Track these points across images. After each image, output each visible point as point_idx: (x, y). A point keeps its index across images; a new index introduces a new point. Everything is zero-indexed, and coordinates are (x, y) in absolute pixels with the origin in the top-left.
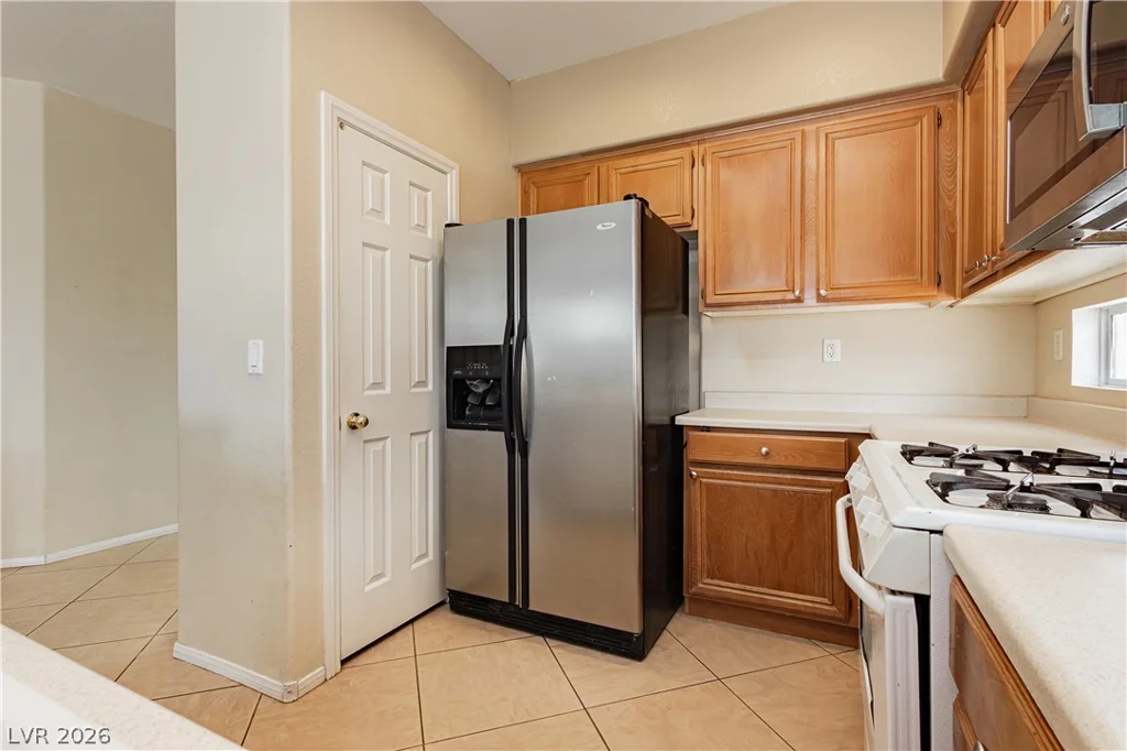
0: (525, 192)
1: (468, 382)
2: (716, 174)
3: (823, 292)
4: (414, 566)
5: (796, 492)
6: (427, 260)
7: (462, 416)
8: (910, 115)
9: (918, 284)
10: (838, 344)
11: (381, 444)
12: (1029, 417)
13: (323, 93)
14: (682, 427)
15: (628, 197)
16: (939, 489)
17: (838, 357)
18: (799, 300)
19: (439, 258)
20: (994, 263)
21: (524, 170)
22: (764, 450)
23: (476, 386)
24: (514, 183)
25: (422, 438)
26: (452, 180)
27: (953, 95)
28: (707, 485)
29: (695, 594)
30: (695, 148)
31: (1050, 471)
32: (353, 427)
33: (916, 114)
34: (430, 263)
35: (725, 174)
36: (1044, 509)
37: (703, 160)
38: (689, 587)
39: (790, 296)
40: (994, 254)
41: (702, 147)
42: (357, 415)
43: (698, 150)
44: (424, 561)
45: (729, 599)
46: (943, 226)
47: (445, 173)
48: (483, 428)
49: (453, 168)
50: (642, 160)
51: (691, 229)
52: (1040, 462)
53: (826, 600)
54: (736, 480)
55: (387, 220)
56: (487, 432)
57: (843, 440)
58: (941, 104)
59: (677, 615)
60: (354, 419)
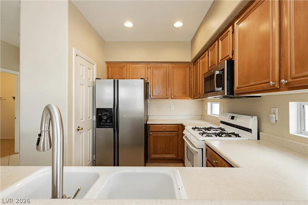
0: (108, 68)
1: (103, 117)
2: (153, 71)
3: (172, 97)
4: (88, 163)
5: (170, 136)
6: (90, 87)
7: (100, 125)
8: (185, 66)
9: (187, 96)
10: (173, 106)
11: (82, 133)
12: (202, 119)
13: (74, 48)
14: (148, 124)
15: (142, 79)
16: (201, 134)
17: (173, 109)
18: (168, 98)
19: (93, 86)
20: (200, 96)
21: (107, 63)
22: (164, 128)
23: (104, 118)
24: (105, 66)
25: (89, 131)
26: (95, 66)
27: (192, 64)
28: (153, 136)
29: (151, 158)
30: (148, 65)
31: (210, 130)
32: (78, 130)
33: (187, 66)
34: (91, 87)
35: (155, 71)
36: (212, 136)
37: (150, 68)
38: (150, 157)
39: (166, 97)
40: (200, 95)
41: (150, 65)
42: (79, 127)
43: (149, 66)
44: (90, 161)
45: (157, 158)
46: (190, 86)
47: (93, 65)
48: (107, 128)
49: (95, 64)
50: (137, 65)
51: (148, 82)
52: (209, 129)
53: (174, 155)
54: (159, 134)
55: (84, 78)
56: (108, 128)
57: (177, 125)
58: (190, 65)
59: (147, 163)
60: (79, 128)
